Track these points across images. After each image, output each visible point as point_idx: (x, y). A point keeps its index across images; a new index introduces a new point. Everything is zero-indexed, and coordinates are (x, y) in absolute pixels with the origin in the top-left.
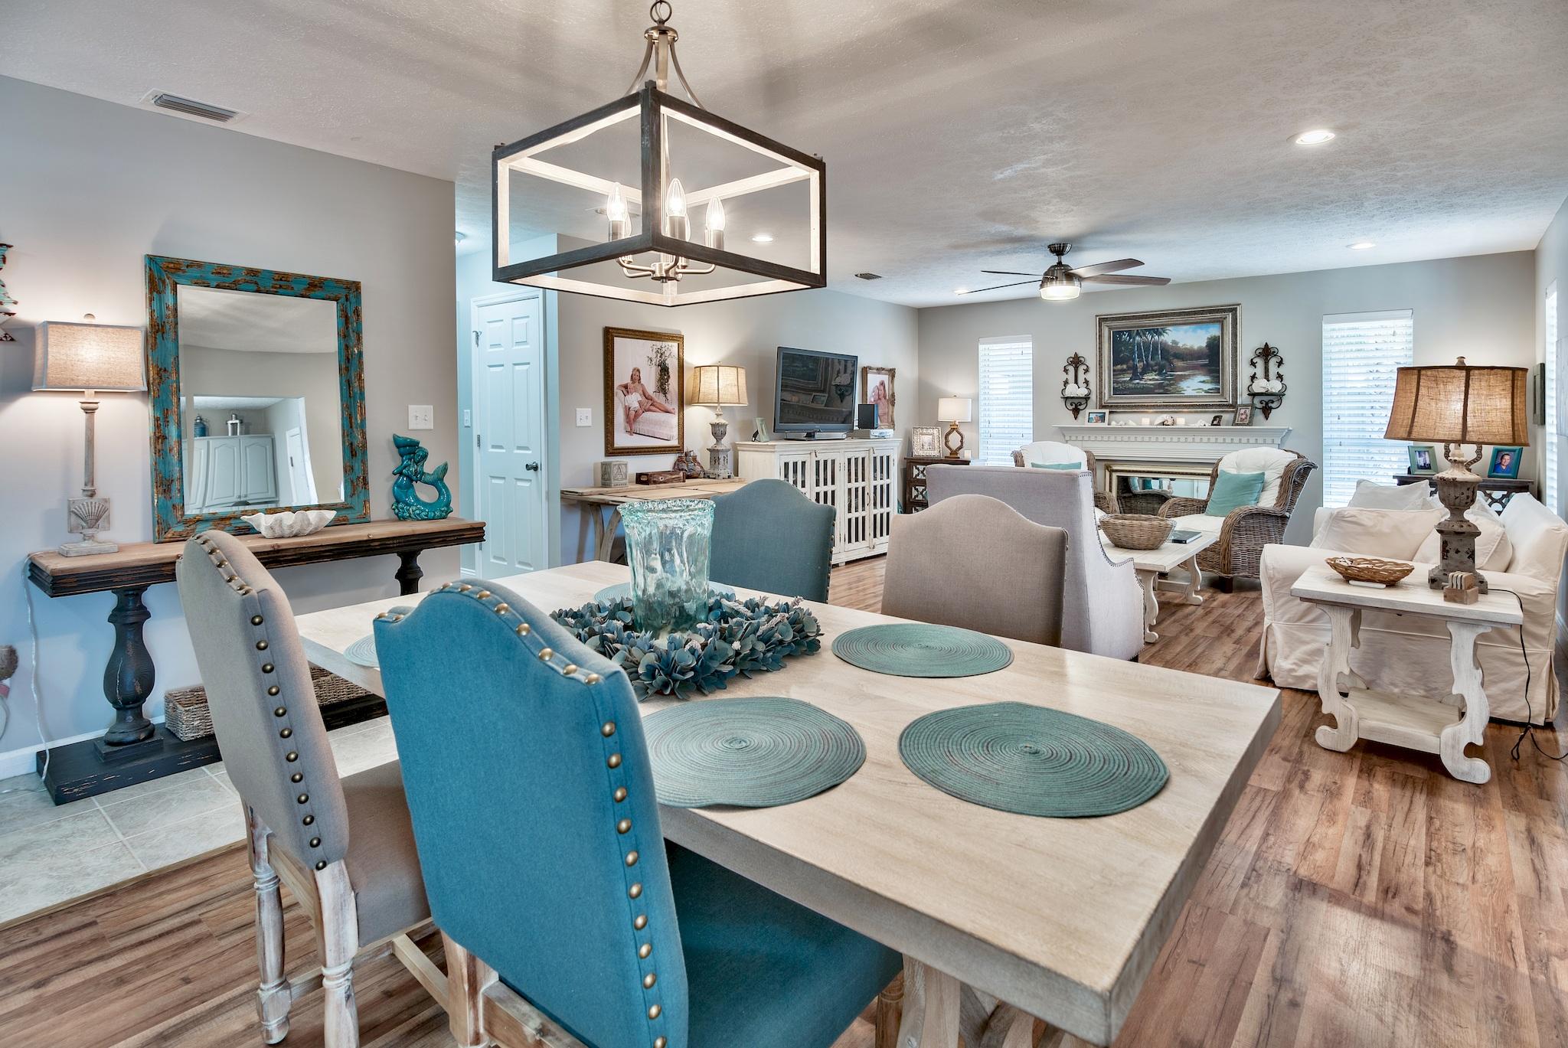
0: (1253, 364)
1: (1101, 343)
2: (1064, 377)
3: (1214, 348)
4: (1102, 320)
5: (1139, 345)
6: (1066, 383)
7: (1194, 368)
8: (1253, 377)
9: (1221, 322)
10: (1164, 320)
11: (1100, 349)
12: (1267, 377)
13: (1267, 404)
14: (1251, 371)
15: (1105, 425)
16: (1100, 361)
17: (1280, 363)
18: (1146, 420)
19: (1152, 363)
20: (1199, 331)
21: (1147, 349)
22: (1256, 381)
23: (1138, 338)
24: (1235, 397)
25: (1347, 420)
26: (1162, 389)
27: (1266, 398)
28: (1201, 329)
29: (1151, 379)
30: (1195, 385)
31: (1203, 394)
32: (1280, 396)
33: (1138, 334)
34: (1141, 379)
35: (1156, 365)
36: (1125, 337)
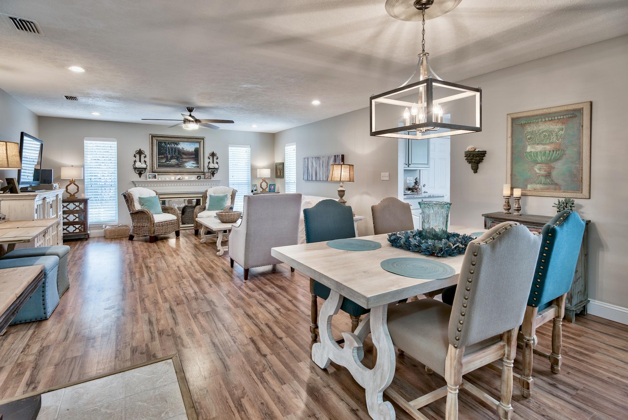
0: (209, 158)
1: (152, 146)
2: (134, 159)
3: (197, 151)
4: (153, 136)
5: (169, 148)
6: (135, 161)
7: (190, 158)
8: (209, 163)
9: (200, 143)
10: (179, 139)
11: (152, 148)
12: (213, 163)
13: (213, 172)
14: (208, 160)
15: (156, 180)
16: (152, 154)
17: (217, 159)
18: (173, 178)
19: (174, 155)
20: (192, 145)
21: (172, 150)
22: (210, 164)
23: (168, 145)
24: (204, 169)
25: (235, 177)
26: (178, 166)
27: (213, 170)
28: (192, 144)
29: (174, 161)
30: (190, 165)
31: (193, 168)
32: (217, 169)
33: (168, 143)
34: (170, 162)
35: (176, 156)
36: (163, 144)
